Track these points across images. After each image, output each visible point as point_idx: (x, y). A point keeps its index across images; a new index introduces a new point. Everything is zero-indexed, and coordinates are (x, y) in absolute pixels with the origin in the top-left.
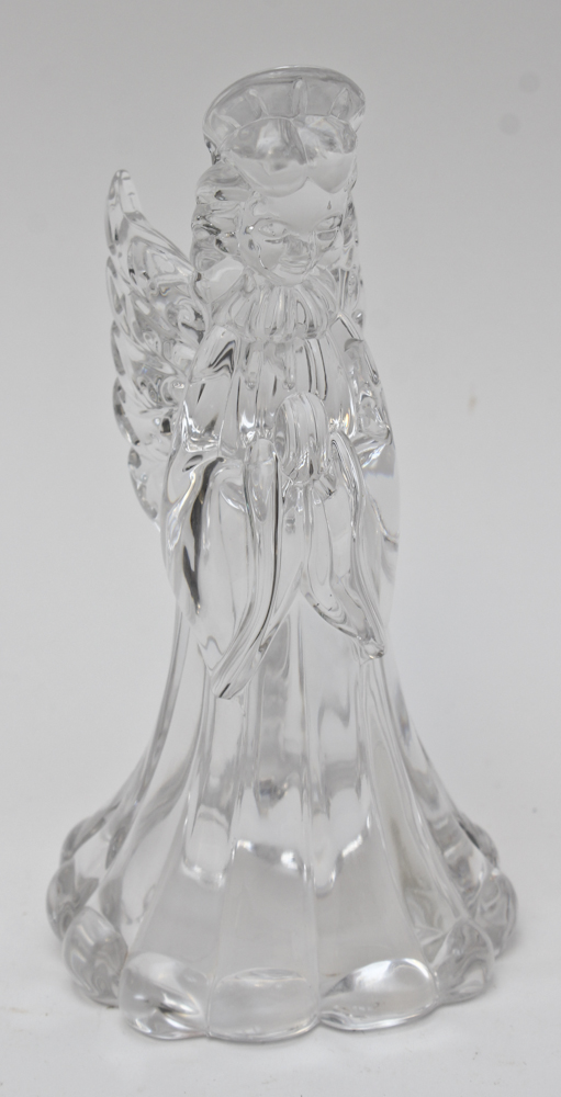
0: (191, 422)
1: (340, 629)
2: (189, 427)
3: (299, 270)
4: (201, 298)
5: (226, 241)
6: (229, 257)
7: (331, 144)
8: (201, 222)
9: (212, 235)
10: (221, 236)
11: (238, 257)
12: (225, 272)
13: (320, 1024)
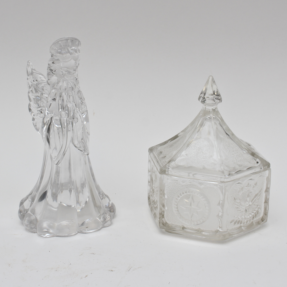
0: (47, 111)
1: (79, 149)
2: (47, 113)
3: (70, 77)
4: (49, 84)
5: (54, 73)
6: (54, 75)
7: (76, 52)
8: (49, 69)
9: (51, 71)
10: (53, 71)
11: (56, 76)
12: (54, 78)
13: (78, 232)
